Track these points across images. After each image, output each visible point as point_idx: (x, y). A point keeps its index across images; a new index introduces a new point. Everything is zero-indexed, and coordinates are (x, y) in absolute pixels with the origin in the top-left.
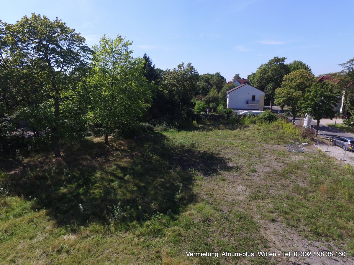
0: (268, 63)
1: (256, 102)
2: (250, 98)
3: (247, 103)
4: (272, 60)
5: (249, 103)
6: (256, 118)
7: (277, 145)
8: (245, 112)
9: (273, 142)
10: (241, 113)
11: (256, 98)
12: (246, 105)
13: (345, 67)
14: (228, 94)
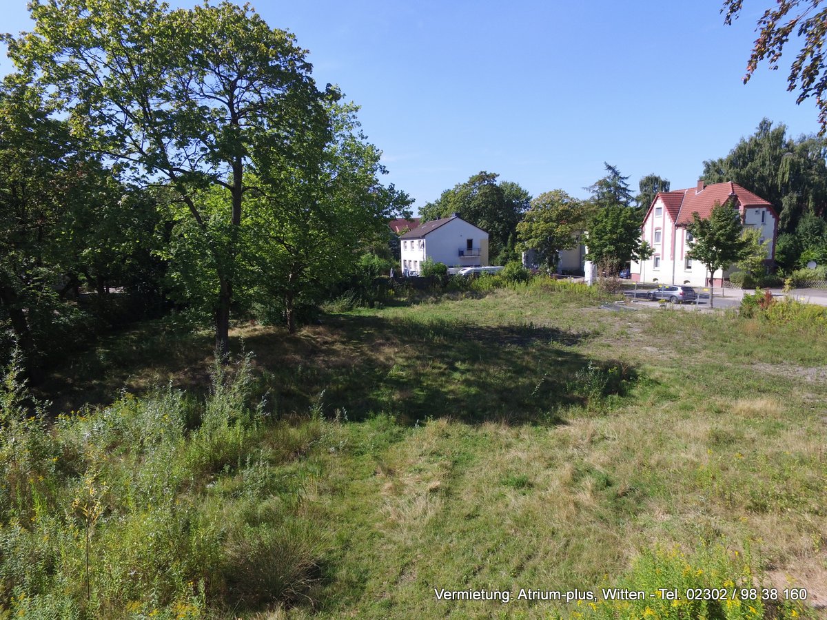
0: (469, 182)
1: (474, 252)
2: (465, 245)
4: (477, 177)
6: (497, 277)
8: (469, 269)
10: (463, 272)
11: (475, 244)
12: (458, 259)
13: (594, 191)
14: (423, 237)
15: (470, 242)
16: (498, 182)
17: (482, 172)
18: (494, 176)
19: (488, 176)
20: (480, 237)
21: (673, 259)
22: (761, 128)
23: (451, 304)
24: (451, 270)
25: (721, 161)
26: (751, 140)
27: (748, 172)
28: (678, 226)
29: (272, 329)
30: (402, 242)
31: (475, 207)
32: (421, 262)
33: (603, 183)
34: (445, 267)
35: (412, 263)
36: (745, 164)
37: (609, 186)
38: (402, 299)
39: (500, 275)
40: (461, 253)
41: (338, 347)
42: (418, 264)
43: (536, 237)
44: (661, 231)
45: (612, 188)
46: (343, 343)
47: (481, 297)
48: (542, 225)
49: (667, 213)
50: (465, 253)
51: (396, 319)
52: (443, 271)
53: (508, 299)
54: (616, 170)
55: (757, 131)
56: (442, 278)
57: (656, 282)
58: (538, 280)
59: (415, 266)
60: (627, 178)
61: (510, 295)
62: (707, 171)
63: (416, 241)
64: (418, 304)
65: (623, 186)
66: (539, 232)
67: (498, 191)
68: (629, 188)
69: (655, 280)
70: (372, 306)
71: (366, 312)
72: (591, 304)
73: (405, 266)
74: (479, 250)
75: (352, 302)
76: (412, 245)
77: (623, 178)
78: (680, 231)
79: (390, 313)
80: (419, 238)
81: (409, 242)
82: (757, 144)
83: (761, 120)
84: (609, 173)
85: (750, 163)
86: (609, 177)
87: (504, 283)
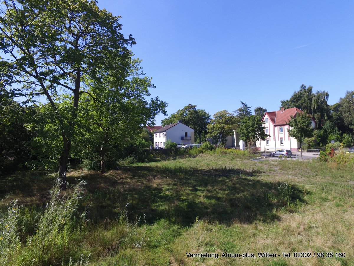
0: (184, 109)
1: (188, 138)
2: (184, 134)
8: (187, 145)
10: (184, 147)
11: (188, 134)
12: (181, 141)
13: (237, 113)
14: (165, 131)
15: (186, 134)
16: (197, 109)
17: (190, 104)
18: (195, 106)
19: (192, 106)
20: (191, 131)
21: (275, 140)
22: (302, 88)
23: (181, 160)
24: (179, 146)
25: (287, 101)
26: (298, 92)
27: (299, 104)
28: (275, 126)
29: (92, 172)
30: (155, 134)
31: (187, 119)
32: (164, 143)
33: (240, 110)
34: (176, 144)
35: (160, 144)
36: (297, 102)
37: (243, 111)
38: (157, 159)
39: (201, 147)
40: (182, 138)
41: (129, 180)
42: (163, 144)
43: (216, 131)
44: (268, 128)
45: (244, 112)
46: (131, 178)
47: (194, 157)
48: (219, 125)
49: (270, 121)
50: (184, 138)
51: (157, 166)
52: (175, 146)
53: (207, 158)
54: (246, 104)
55: (300, 89)
56: (175, 149)
57: (268, 150)
58: (219, 150)
59: (161, 145)
60: (250, 108)
61: (208, 156)
62: (282, 105)
63: (162, 134)
64: (166, 160)
65: (249, 111)
66: (217, 128)
67: (196, 112)
68: (251, 112)
70: (143, 161)
71: (141, 165)
72: (246, 159)
73: (156, 145)
74: (191, 137)
75: (133, 159)
76: (159, 135)
77: (248, 108)
78: (276, 128)
79: (153, 164)
80: (163, 132)
81: (158, 134)
82: (301, 94)
83: (301, 85)
84: (243, 105)
85: (299, 101)
86: (243, 107)
87: (204, 151)
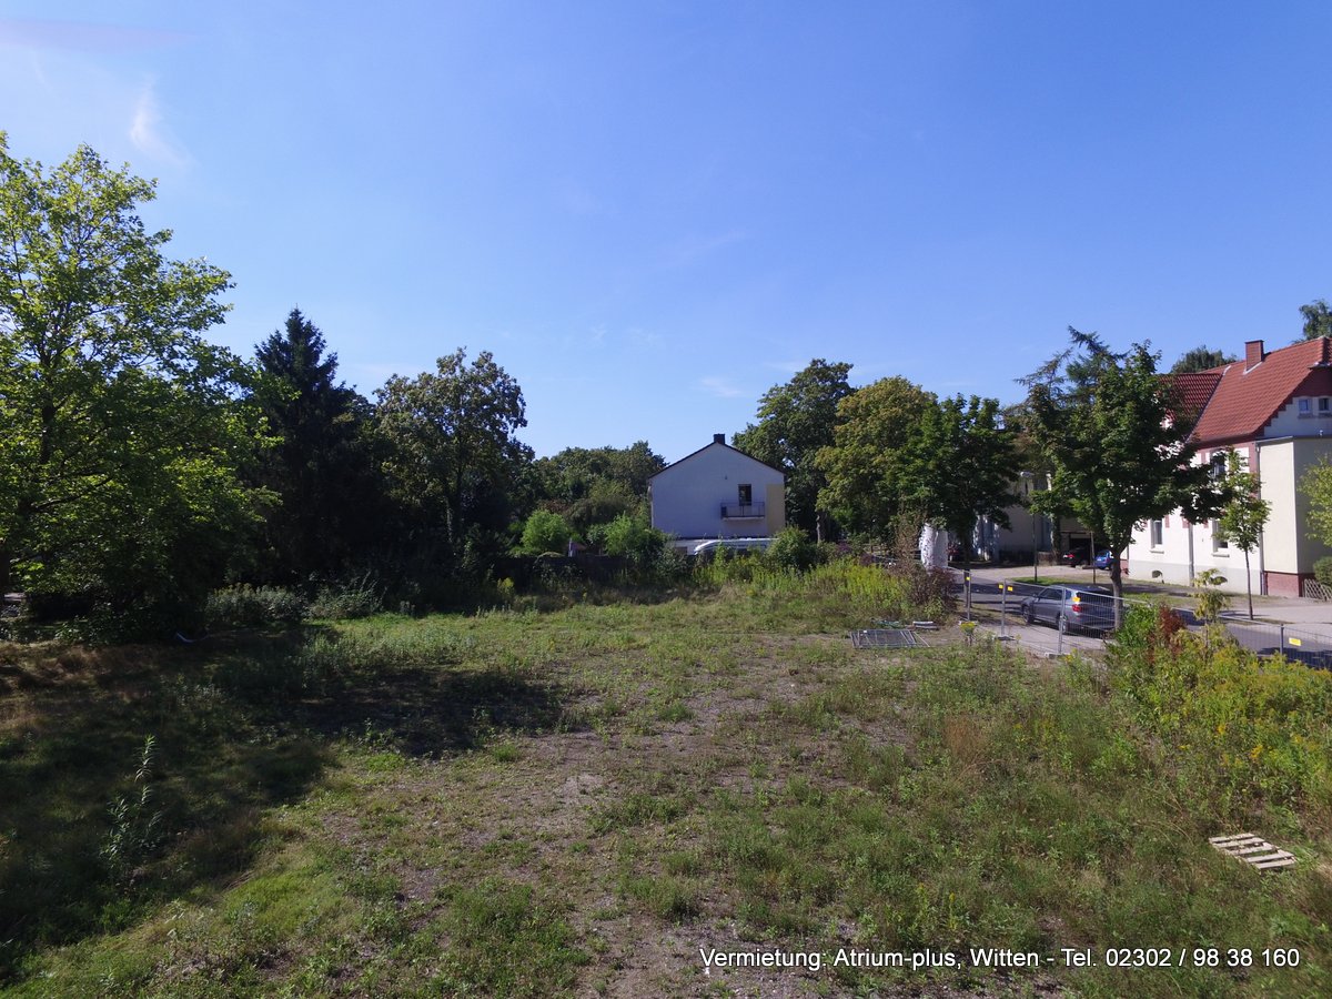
0: (794, 381)
1: (754, 509)
2: (733, 493)
3: (724, 512)
4: (807, 372)
5: (730, 511)
6: (753, 559)
7: (814, 636)
8: (712, 542)
9: (802, 626)
10: (698, 548)
11: (755, 494)
12: (719, 523)
14: (649, 481)
15: (746, 491)
17: (815, 362)
19: (828, 368)
20: (767, 481)
24: (675, 545)
50: (736, 511)
52: (654, 547)
54: (1099, 341)
57: (1159, 579)
69: (1156, 574)
74: (766, 505)
86: (1084, 359)
